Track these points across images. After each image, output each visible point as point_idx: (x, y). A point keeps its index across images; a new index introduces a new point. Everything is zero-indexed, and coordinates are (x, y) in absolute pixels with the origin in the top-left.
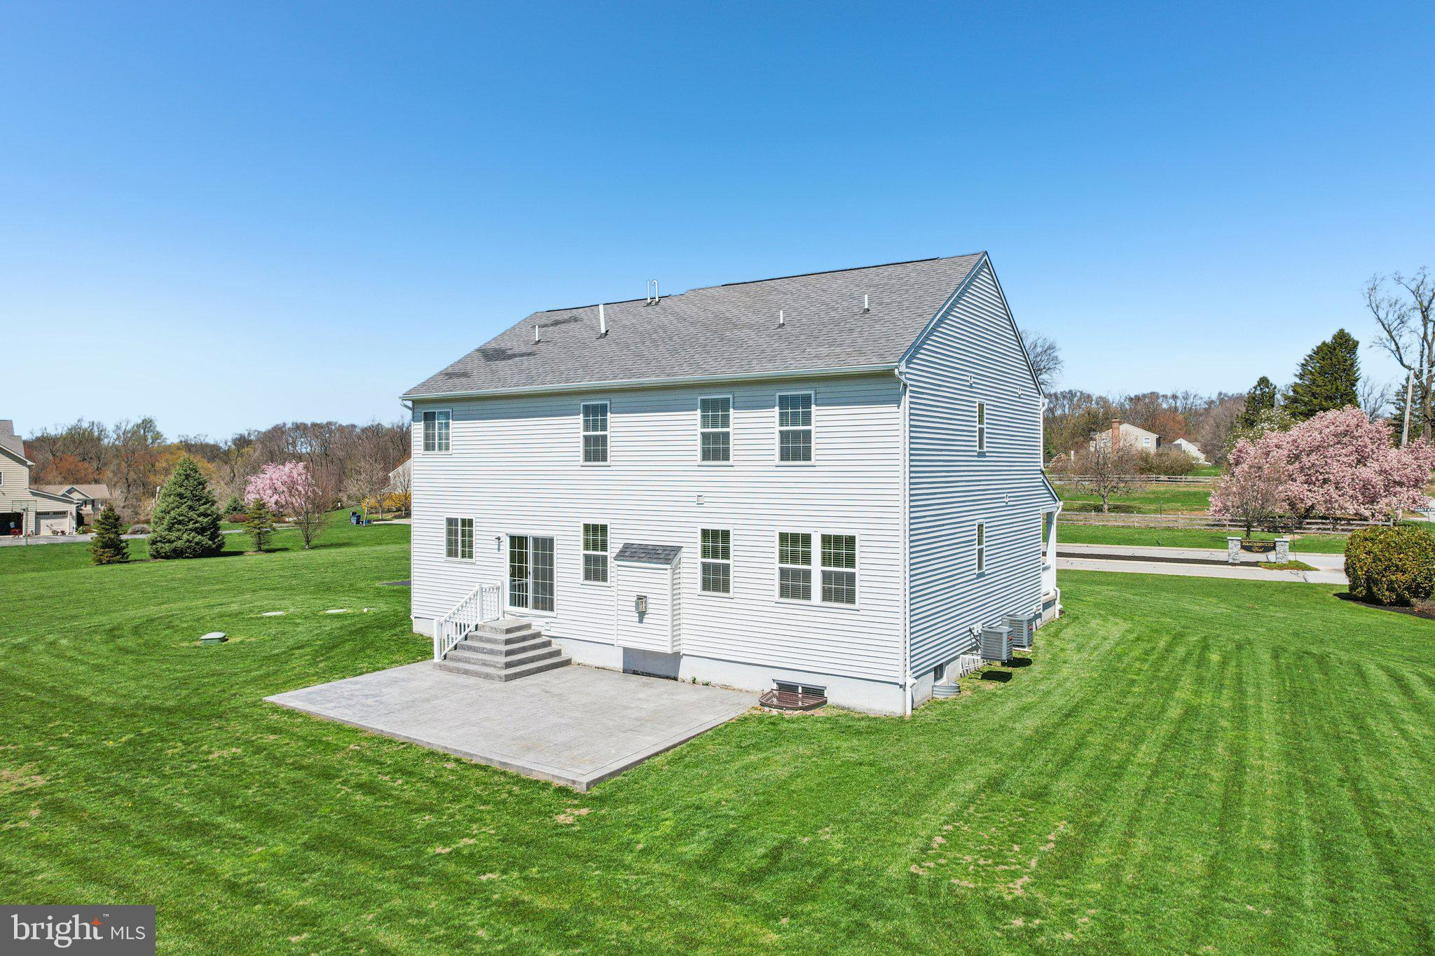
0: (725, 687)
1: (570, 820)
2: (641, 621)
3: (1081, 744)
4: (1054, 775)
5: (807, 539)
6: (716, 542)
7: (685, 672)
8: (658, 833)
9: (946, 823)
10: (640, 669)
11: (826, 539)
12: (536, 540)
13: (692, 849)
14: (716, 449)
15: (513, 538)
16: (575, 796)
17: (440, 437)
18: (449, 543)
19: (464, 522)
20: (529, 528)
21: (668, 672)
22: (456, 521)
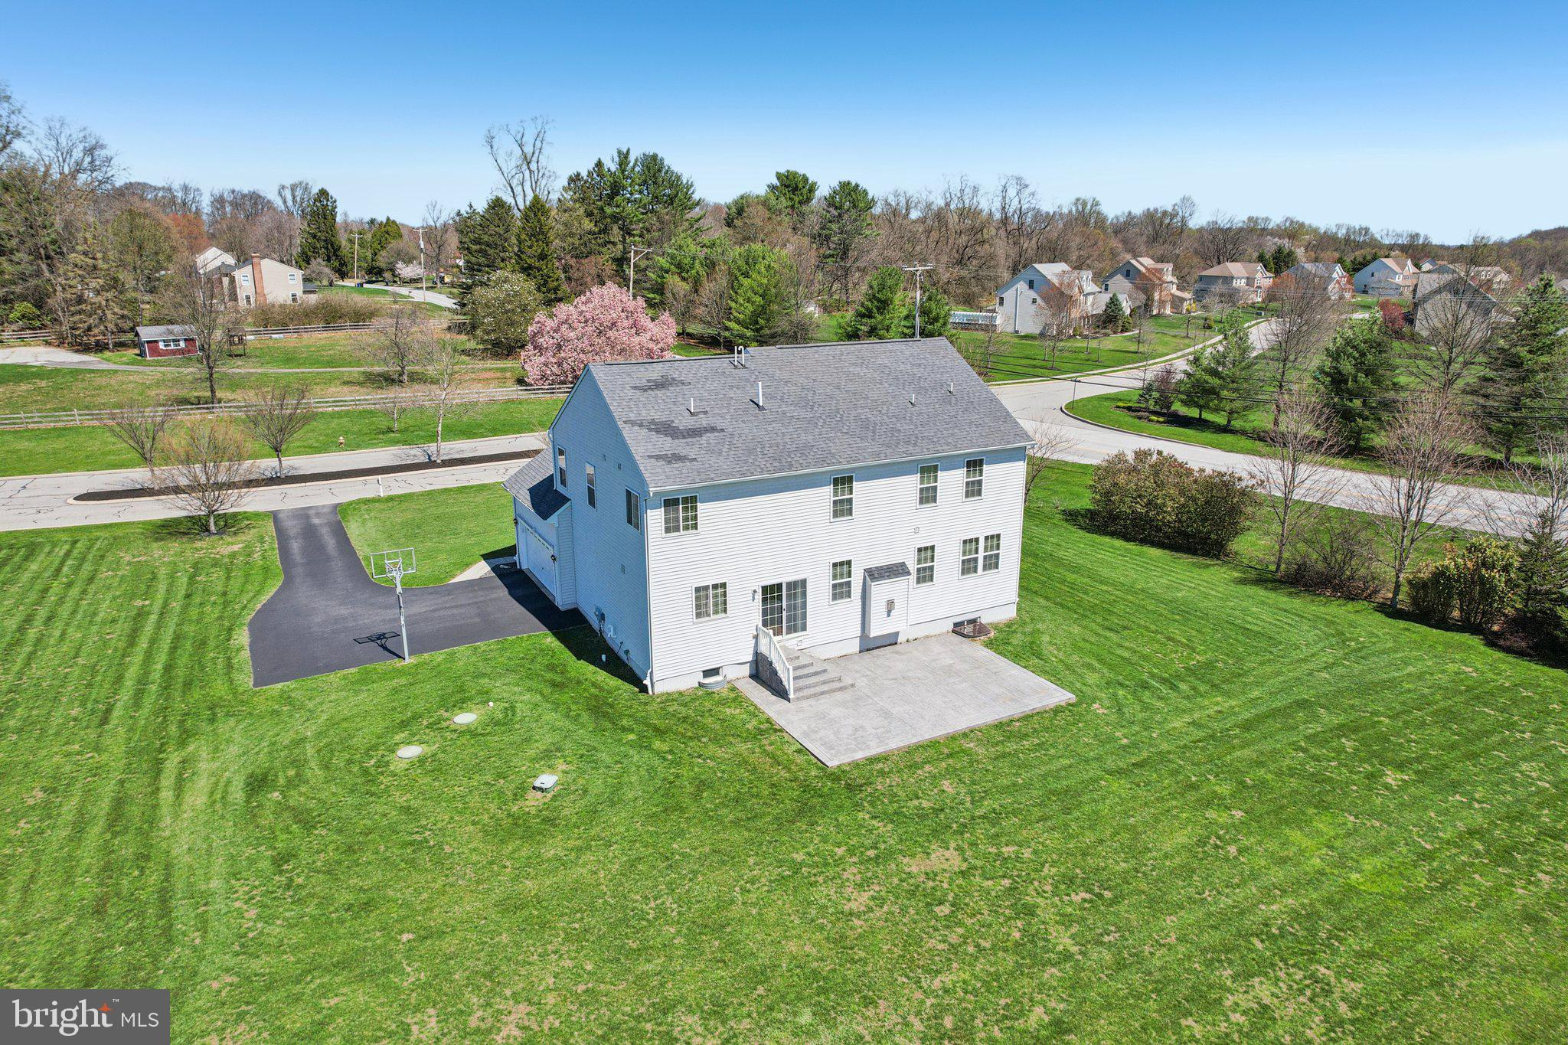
0: (927, 637)
1: (1105, 710)
2: (889, 616)
5: (977, 540)
6: (927, 552)
7: (901, 639)
10: (871, 647)
11: (987, 538)
12: (789, 584)
14: (928, 496)
15: (764, 589)
16: (1078, 704)
17: (686, 519)
18: (698, 607)
19: (715, 587)
20: (784, 577)
21: (891, 641)
22: (706, 588)
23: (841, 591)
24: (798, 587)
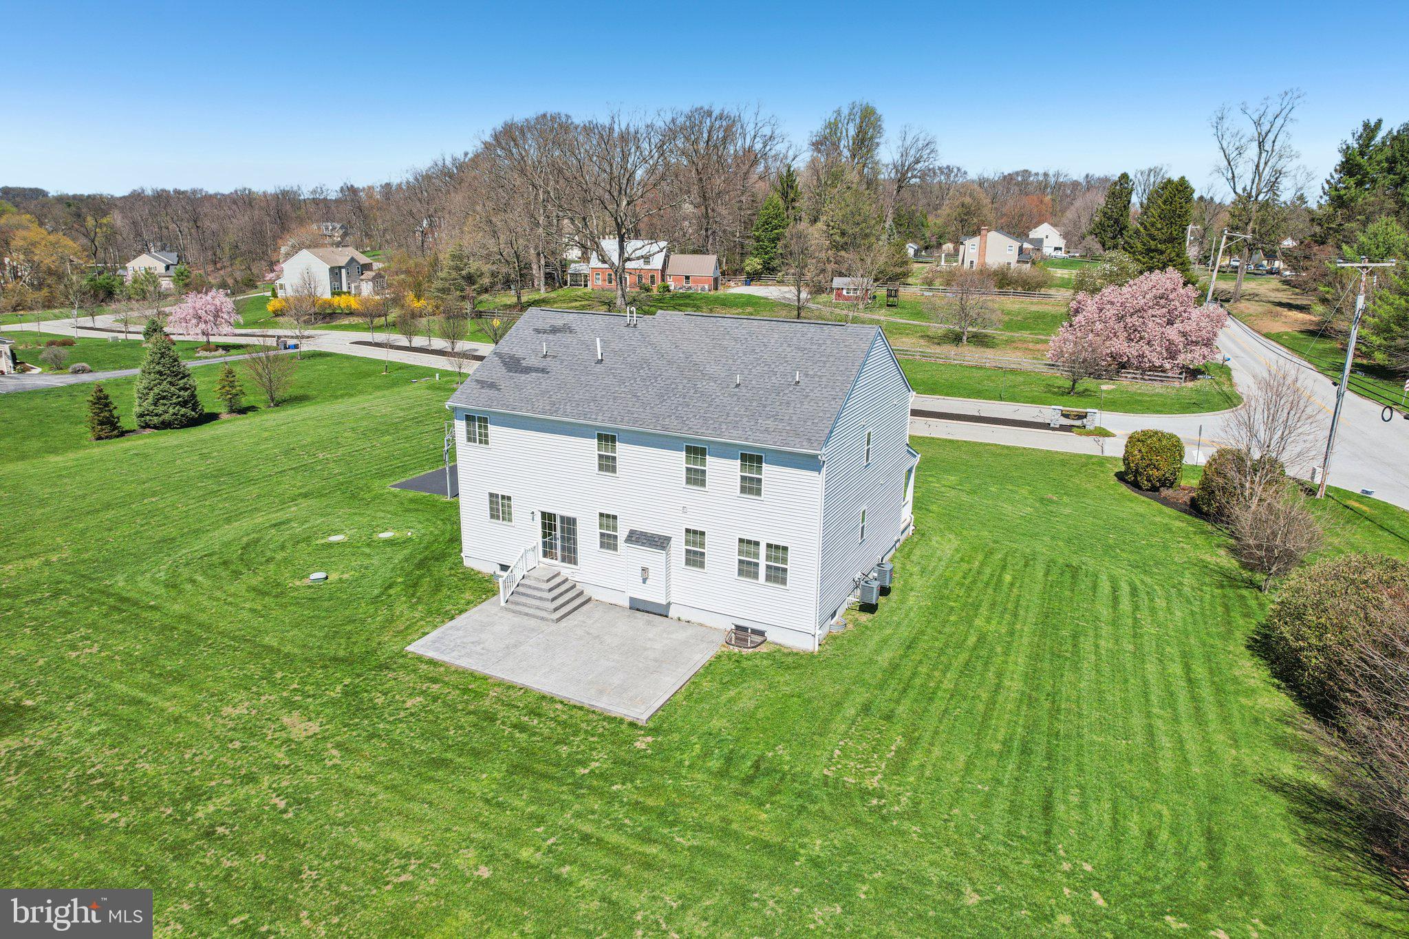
1: (644, 746)
2: (644, 582)
3: (914, 674)
4: (898, 702)
5: (756, 543)
6: (695, 537)
8: (694, 754)
9: (841, 740)
10: (642, 608)
11: (769, 546)
12: (562, 518)
13: (715, 764)
15: (543, 514)
16: (641, 728)
17: (480, 435)
18: (492, 509)
19: (503, 497)
20: (559, 511)
21: (661, 611)
22: (497, 496)
23: (608, 542)
24: (569, 523)
